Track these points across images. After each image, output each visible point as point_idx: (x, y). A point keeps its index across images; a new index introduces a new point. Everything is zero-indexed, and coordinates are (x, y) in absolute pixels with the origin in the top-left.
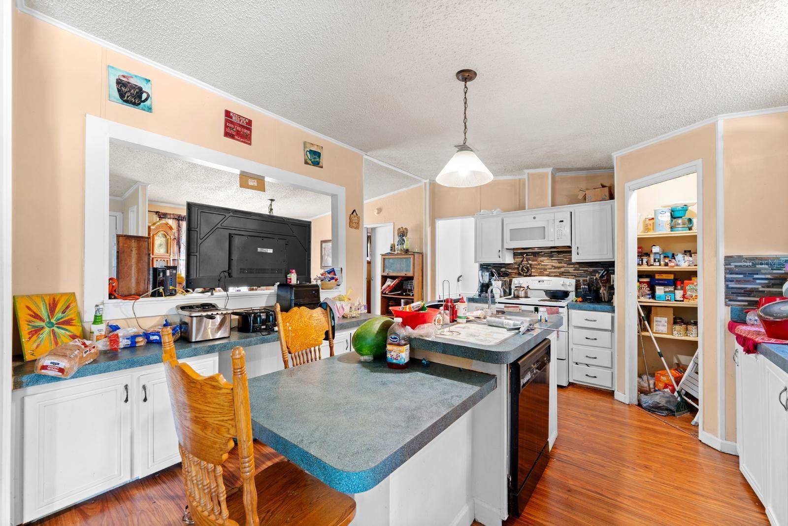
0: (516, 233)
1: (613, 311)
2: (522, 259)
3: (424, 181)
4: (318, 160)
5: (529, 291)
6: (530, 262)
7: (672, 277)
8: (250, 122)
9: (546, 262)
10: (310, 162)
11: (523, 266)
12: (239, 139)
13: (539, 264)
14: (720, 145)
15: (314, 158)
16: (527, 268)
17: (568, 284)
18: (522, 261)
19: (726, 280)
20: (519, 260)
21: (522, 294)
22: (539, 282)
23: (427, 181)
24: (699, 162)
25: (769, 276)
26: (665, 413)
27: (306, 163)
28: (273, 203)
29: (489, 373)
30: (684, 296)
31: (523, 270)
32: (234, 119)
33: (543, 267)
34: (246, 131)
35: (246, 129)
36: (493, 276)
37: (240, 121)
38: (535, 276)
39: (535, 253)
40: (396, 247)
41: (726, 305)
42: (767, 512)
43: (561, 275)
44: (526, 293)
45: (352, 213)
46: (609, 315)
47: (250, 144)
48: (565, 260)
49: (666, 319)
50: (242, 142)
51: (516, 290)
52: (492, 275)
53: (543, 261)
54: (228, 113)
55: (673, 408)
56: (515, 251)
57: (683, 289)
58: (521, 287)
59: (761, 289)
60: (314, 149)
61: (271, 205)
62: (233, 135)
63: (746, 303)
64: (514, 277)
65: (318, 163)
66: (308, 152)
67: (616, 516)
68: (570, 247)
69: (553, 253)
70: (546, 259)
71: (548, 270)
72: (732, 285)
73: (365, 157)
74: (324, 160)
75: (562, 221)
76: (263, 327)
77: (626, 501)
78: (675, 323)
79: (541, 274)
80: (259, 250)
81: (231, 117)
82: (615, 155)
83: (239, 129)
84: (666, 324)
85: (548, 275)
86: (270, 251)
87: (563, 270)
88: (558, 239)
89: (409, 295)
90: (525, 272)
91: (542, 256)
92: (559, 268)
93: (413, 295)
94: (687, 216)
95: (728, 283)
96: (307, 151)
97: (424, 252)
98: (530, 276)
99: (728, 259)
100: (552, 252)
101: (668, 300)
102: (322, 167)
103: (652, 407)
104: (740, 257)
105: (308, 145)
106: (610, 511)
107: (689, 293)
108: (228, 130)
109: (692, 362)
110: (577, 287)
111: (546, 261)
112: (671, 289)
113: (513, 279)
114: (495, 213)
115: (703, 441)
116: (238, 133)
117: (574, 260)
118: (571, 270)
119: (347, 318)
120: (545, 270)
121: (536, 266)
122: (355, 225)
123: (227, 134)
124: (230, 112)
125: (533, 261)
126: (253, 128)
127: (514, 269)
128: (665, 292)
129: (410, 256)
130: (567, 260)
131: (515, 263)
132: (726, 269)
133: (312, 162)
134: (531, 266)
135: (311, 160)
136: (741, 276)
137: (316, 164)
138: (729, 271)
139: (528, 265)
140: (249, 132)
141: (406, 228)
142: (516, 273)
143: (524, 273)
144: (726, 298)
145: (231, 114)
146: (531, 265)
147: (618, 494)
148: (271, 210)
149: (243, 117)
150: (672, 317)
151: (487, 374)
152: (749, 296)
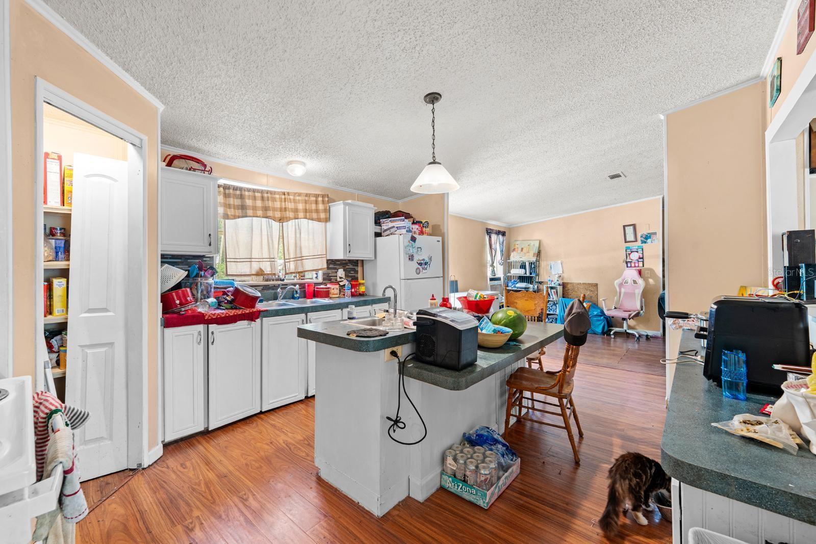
24: (145, 140)
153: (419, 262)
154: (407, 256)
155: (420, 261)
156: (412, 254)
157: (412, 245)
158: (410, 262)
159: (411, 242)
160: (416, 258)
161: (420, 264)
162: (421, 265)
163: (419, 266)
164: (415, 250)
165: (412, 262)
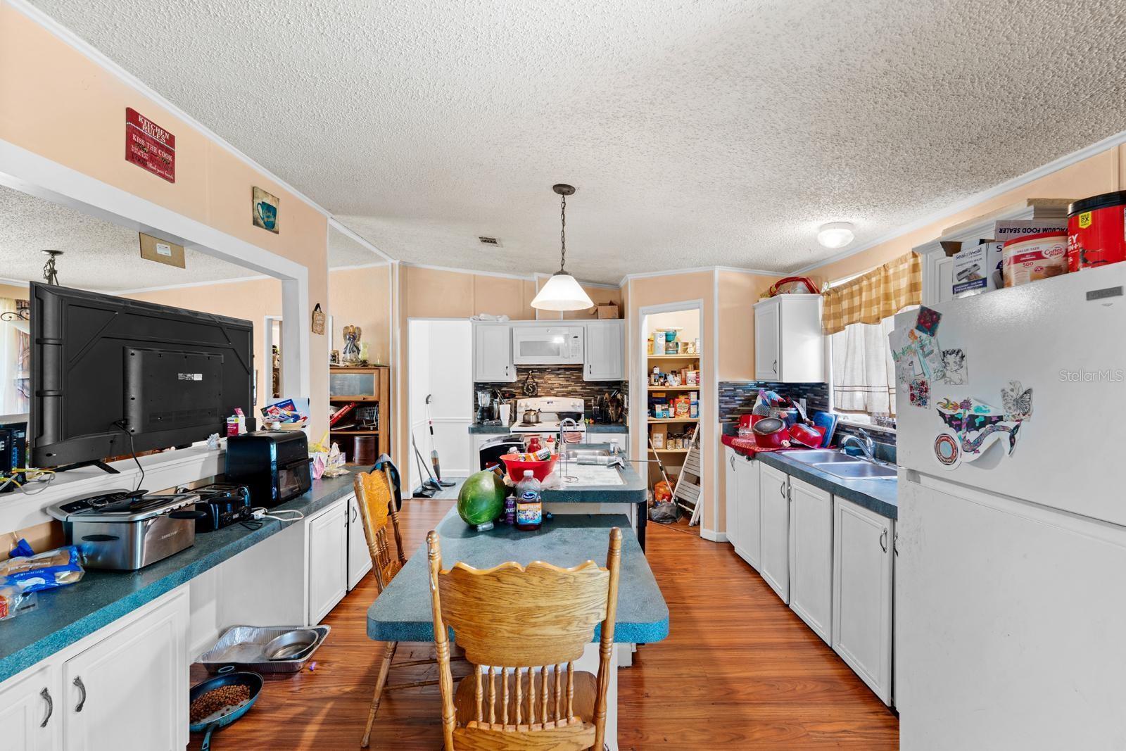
0: (528, 347)
1: (627, 431)
2: (526, 376)
3: (391, 261)
4: (272, 219)
5: (540, 415)
6: (536, 380)
7: (664, 395)
8: (171, 140)
9: (554, 381)
10: (261, 222)
11: (528, 385)
12: (154, 168)
13: (546, 383)
14: (716, 290)
15: (267, 217)
16: (533, 387)
17: (577, 404)
18: (527, 379)
19: (720, 402)
20: (523, 377)
21: (533, 419)
22: (548, 403)
23: (397, 262)
24: (701, 301)
25: (743, 398)
26: (670, 520)
27: (255, 223)
28: (57, 257)
29: (618, 513)
30: (675, 413)
31: (528, 389)
32: (145, 129)
33: (550, 385)
34: (165, 155)
35: (166, 152)
36: (496, 398)
37: (156, 134)
38: (540, 396)
39: (542, 370)
40: (341, 356)
41: (720, 422)
42: (761, 575)
43: (568, 394)
44: (537, 417)
45: (316, 310)
46: (624, 435)
47: (172, 181)
49: (662, 435)
50: (160, 175)
51: (527, 414)
52: (494, 395)
53: (549, 379)
54: (132, 115)
55: (674, 515)
56: (518, 367)
57: (674, 407)
58: (531, 410)
59: (739, 408)
60: (268, 201)
61: (52, 262)
62: (145, 160)
63: (730, 420)
64: (518, 398)
65: (273, 226)
66: (259, 206)
67: (693, 615)
68: (583, 365)
69: (560, 371)
70: (554, 376)
71: (555, 390)
72: (723, 406)
73: (330, 221)
74: (281, 220)
75: (577, 337)
76: (236, 516)
77: (690, 601)
78: (668, 438)
79: (548, 394)
80: (181, 376)
81: (140, 125)
82: (630, 277)
83: (154, 149)
84: (662, 439)
85: (555, 395)
86: (198, 377)
87: (570, 388)
88: (573, 356)
89: (368, 429)
90: (532, 392)
91: (549, 373)
92: (566, 387)
93: (376, 429)
94: (676, 341)
95: (721, 404)
96: (259, 204)
97: (391, 364)
98: (536, 396)
99: (721, 384)
101: (664, 417)
102: (277, 233)
103: (661, 519)
104: (727, 383)
105: (259, 194)
106: (687, 613)
107: (678, 410)
108: (134, 149)
109: (682, 471)
110: (587, 406)
111: (553, 379)
112: (666, 407)
113: (518, 401)
114: (501, 320)
115: (704, 537)
116: (153, 158)
117: (585, 379)
118: (578, 389)
119: (331, 478)
120: (552, 389)
121: (542, 385)
122: (319, 329)
123: (131, 157)
124: (137, 115)
125: (539, 378)
126: (178, 150)
127: (518, 388)
128: (662, 410)
129: (373, 371)
130: (575, 378)
131: (518, 381)
132: (719, 393)
133: (264, 223)
134: (536, 385)
135: (263, 219)
136: (728, 398)
137: (271, 226)
138: (721, 395)
139: (534, 384)
140: (170, 158)
141: (358, 328)
142: (519, 393)
144: (719, 416)
145: (140, 119)
146: (537, 383)
147: (683, 598)
148: (53, 272)
149: (161, 129)
150: (666, 432)
151: (616, 515)
152: (732, 414)
153: (948, 412)
154: (906, 387)
155: (955, 407)
156: (921, 379)
157: (922, 347)
158: (915, 408)
159: (918, 333)
160: (938, 393)
161: (952, 421)
162: (958, 428)
163: (951, 432)
164: (933, 365)
165: (922, 409)
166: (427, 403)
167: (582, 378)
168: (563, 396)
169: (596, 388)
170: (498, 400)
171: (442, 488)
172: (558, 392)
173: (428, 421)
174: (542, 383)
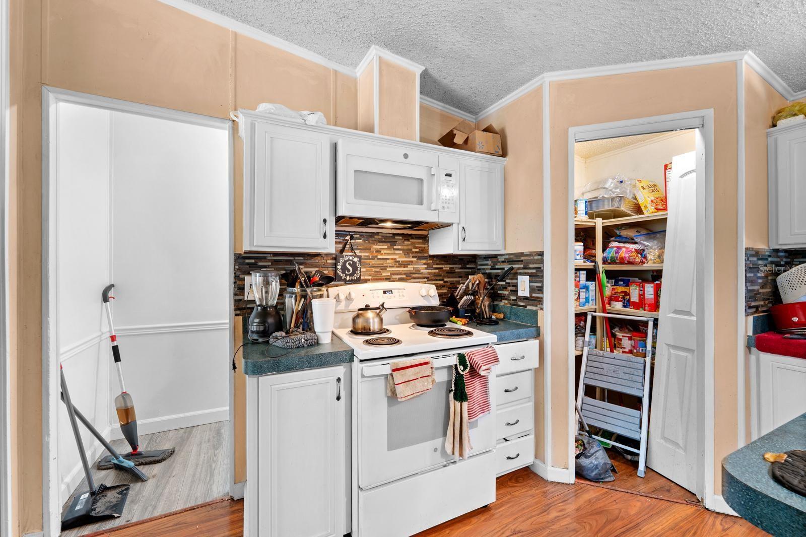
1: (538, 335)
2: (343, 246)
6: (358, 252)
9: (387, 254)
11: (345, 262)
13: (373, 257)
16: (354, 265)
18: (342, 250)
19: (748, 280)
20: (338, 247)
21: (374, 324)
22: (385, 292)
24: (709, 113)
31: (344, 269)
33: (380, 262)
38: (366, 281)
39: (367, 235)
43: (408, 277)
44: (381, 320)
48: (414, 250)
52: (289, 279)
53: (379, 252)
58: (368, 308)
69: (396, 237)
70: (386, 247)
71: (388, 269)
72: (750, 288)
75: (450, 175)
79: (378, 278)
87: (410, 268)
88: (443, 207)
90: (350, 274)
91: (379, 241)
92: (405, 265)
95: (748, 284)
98: (358, 281)
100: (394, 235)
111: (385, 251)
114: (312, 119)
117: (433, 252)
118: (424, 268)
120: (384, 268)
121: (368, 262)
125: (363, 250)
127: (325, 267)
130: (417, 250)
131: (328, 254)
134: (360, 261)
139: (356, 260)
143: (346, 275)
144: (746, 304)
146: (360, 257)
152: (756, 300)
166: (105, 299)
167: (427, 251)
168: (401, 280)
169: (447, 267)
170: (297, 289)
171: (144, 470)
172: (393, 274)
173: (109, 335)
174: (368, 258)
